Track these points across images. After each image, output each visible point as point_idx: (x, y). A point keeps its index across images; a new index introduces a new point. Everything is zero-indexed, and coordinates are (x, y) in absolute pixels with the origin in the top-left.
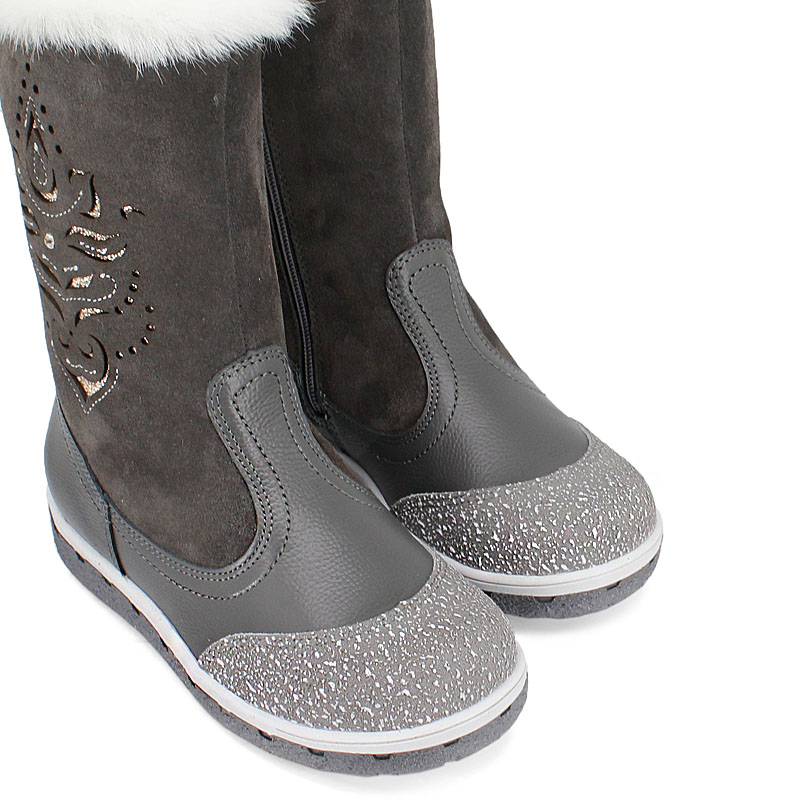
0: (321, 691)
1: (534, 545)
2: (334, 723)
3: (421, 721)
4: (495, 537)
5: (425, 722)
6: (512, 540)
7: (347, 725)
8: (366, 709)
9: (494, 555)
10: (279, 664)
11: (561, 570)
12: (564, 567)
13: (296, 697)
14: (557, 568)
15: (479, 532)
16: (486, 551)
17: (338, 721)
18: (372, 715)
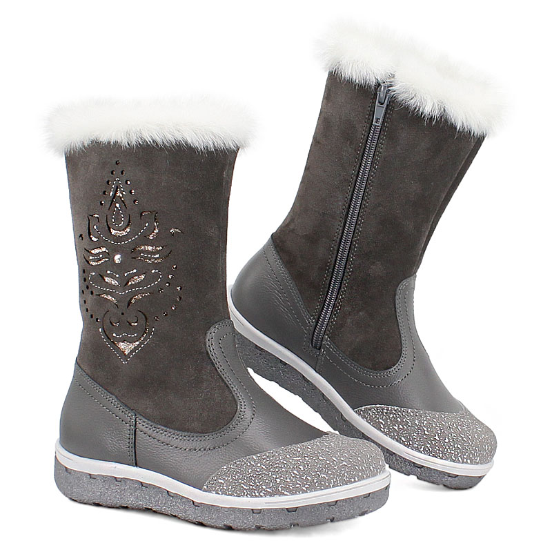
0: (295, 472)
1: (459, 446)
2: (304, 488)
3: (353, 480)
4: (437, 438)
5: (355, 481)
6: (447, 441)
7: (312, 488)
8: (323, 476)
9: (433, 447)
10: (264, 467)
11: (467, 463)
12: (469, 461)
13: (278, 480)
14: (465, 460)
15: (426, 432)
16: (429, 444)
17: (306, 486)
18: (327, 478)
